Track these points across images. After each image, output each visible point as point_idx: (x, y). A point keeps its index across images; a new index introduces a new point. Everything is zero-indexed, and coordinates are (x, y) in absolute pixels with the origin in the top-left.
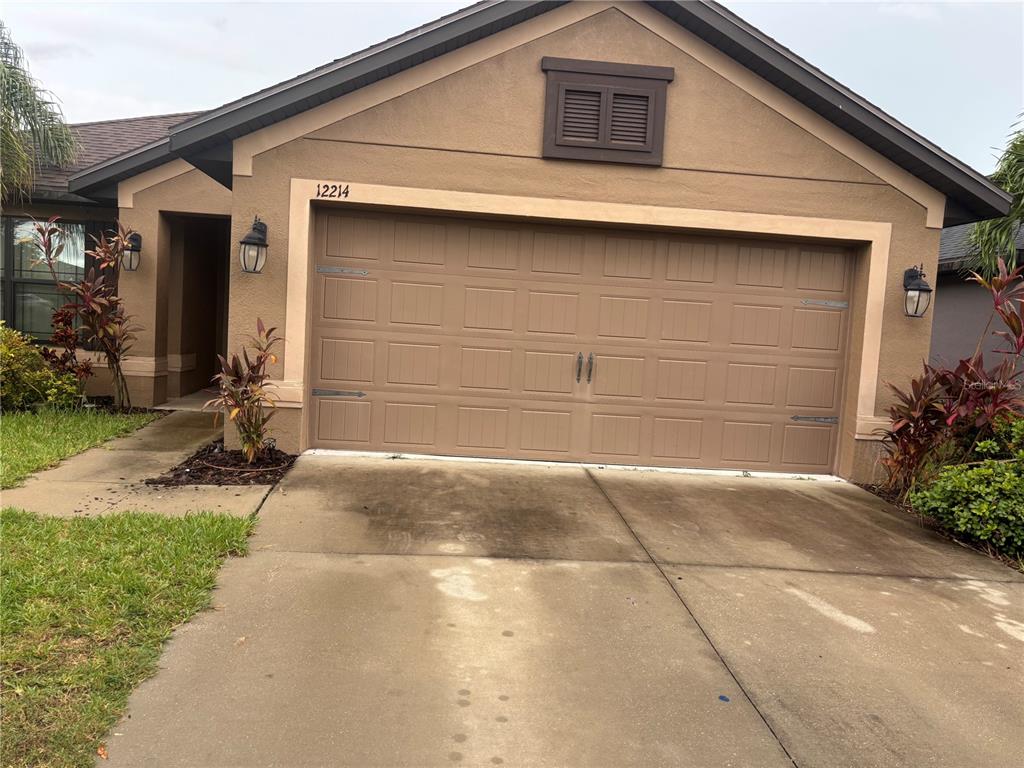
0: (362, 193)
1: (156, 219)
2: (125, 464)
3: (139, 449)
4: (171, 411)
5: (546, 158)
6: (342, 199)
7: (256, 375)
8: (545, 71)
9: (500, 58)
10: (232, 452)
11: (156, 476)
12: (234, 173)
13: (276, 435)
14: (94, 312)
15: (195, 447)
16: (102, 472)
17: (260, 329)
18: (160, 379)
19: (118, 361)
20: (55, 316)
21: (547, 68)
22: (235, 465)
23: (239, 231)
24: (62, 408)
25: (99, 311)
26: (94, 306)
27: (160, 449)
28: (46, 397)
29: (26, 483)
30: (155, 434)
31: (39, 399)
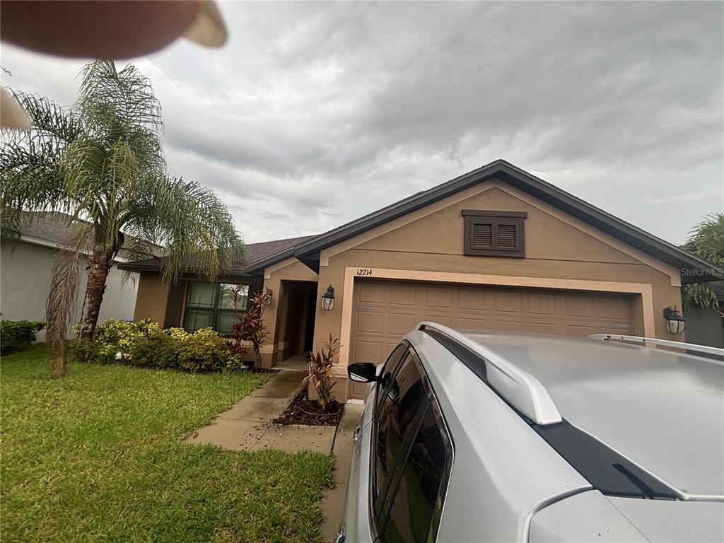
0: (377, 273)
1: (279, 283)
2: (262, 407)
3: (268, 397)
4: (279, 371)
5: (465, 255)
6: (369, 276)
7: (328, 362)
8: (464, 216)
9: (441, 212)
10: (313, 401)
11: (277, 417)
12: (321, 264)
13: (337, 394)
14: (251, 326)
15: (293, 395)
16: (251, 413)
17: (331, 339)
18: (275, 355)
19: (258, 348)
20: (234, 326)
21: (464, 214)
22: (315, 411)
23: (321, 291)
24: (233, 371)
25: (254, 326)
26: (252, 324)
27: (277, 397)
28: (226, 365)
29: (217, 421)
30: (274, 386)
31: (223, 366)
